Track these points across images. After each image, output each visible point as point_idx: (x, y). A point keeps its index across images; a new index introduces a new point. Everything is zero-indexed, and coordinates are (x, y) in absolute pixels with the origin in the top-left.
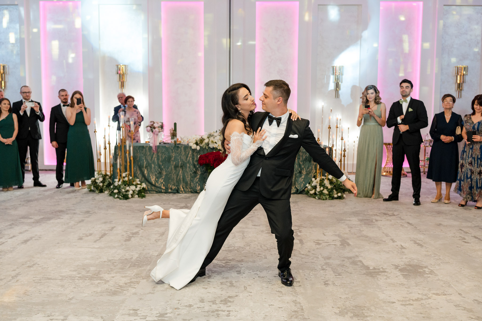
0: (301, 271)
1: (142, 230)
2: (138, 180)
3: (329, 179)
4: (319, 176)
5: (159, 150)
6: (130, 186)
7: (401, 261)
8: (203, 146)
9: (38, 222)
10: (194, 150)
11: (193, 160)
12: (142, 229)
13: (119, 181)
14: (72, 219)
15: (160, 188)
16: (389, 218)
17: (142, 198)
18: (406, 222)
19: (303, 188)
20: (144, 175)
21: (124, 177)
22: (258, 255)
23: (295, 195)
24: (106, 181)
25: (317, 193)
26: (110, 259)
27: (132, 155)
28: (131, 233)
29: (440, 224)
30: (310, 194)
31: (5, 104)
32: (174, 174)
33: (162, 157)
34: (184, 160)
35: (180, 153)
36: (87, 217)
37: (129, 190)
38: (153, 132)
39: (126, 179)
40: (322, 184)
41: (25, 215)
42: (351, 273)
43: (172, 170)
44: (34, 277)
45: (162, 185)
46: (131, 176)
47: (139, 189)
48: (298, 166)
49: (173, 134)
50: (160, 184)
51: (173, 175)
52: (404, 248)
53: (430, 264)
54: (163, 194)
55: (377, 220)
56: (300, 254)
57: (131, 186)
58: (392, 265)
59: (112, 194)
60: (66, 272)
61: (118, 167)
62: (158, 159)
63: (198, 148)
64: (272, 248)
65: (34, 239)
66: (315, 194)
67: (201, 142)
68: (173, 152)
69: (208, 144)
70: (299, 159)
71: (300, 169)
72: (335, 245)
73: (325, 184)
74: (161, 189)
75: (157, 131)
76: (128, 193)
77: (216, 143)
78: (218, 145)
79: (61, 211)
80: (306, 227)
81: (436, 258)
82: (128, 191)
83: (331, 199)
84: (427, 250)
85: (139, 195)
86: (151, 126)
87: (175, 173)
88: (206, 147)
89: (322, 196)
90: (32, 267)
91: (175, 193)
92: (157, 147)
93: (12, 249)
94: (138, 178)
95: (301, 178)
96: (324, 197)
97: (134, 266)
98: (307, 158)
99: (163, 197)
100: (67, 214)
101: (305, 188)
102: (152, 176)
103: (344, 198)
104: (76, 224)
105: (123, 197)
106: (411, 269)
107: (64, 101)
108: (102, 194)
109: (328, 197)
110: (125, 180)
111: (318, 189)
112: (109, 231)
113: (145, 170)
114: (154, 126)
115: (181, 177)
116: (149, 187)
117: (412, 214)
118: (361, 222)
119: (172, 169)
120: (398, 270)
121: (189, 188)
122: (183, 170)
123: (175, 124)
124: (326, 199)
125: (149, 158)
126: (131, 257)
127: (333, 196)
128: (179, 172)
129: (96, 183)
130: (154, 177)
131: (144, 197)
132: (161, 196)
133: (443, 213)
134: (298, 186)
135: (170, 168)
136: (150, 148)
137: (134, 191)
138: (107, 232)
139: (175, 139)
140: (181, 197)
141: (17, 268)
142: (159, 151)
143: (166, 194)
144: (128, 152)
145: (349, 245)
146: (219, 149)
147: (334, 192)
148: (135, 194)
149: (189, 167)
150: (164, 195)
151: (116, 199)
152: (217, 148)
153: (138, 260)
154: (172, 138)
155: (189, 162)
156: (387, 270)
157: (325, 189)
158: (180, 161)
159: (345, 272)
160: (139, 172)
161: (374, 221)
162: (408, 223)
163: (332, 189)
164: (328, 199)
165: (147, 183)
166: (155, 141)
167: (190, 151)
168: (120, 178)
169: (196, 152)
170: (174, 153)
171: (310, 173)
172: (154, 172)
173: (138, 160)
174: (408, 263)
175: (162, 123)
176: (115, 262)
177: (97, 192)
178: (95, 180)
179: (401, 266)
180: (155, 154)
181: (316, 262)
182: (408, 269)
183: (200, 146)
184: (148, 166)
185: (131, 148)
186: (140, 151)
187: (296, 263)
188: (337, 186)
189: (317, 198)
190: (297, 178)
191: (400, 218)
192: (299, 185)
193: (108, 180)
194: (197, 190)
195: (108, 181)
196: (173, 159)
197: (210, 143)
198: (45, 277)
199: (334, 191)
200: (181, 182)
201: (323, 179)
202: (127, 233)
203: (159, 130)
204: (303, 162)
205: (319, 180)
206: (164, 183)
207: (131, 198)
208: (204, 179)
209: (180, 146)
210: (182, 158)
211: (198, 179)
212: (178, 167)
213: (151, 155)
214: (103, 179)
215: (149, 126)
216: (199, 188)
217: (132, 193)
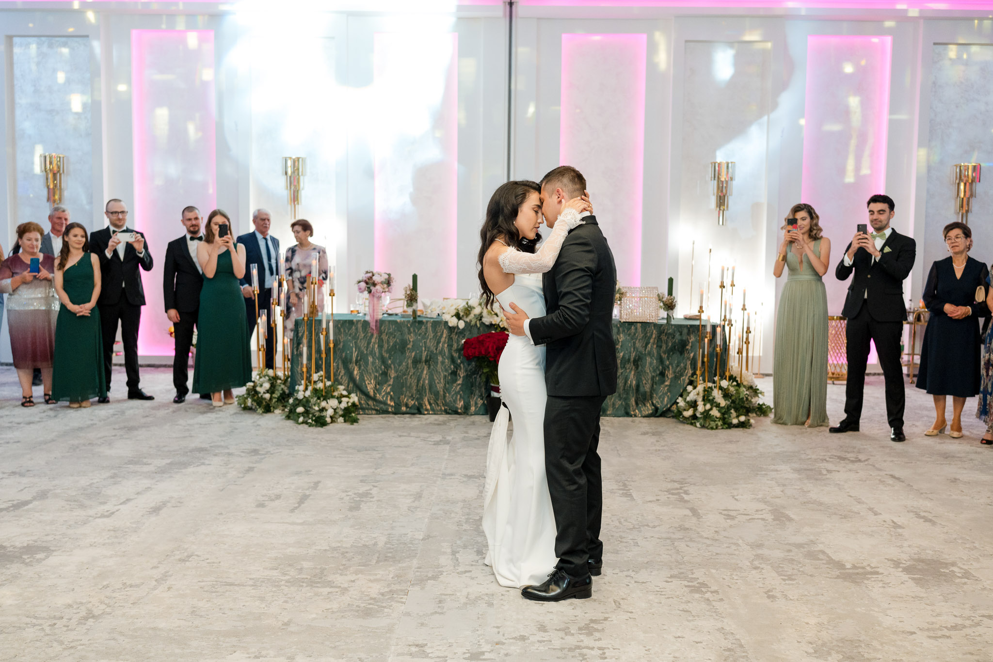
0: (714, 571)
1: (375, 488)
2: (341, 387)
3: (721, 388)
4: (702, 382)
5: (382, 328)
6: (328, 401)
7: (902, 552)
8: (471, 321)
9: (162, 471)
10: (452, 329)
11: (451, 349)
12: (374, 486)
13: (306, 389)
14: (228, 466)
15: (385, 403)
16: (851, 466)
17: (353, 424)
18: (886, 474)
19: (667, 405)
20: (352, 379)
21: (315, 382)
22: (620, 539)
23: (651, 418)
24: (278, 390)
25: (698, 415)
26: (334, 545)
27: (331, 338)
28: (355, 494)
29: (956, 479)
30: (683, 416)
31: (76, 236)
32: (411, 376)
33: (388, 342)
34: (433, 348)
35: (425, 334)
36: (257, 462)
37: (326, 408)
38: (372, 292)
39: (320, 385)
40: (707, 397)
41: (135, 458)
42: (811, 576)
43: (408, 368)
44: (199, 581)
45: (389, 398)
46: (329, 380)
47: (346, 406)
48: (658, 361)
49: (411, 297)
50: (383, 396)
51: (411, 377)
52: (900, 527)
53: (959, 558)
54: (391, 415)
55: (829, 471)
56: (701, 537)
57: (329, 399)
58: (886, 561)
59: (290, 415)
60: (258, 571)
61: (305, 361)
62: (381, 347)
63: (462, 324)
64: (644, 526)
65: (169, 505)
66: (694, 417)
67: (467, 313)
68: (410, 333)
69: (480, 317)
70: (661, 347)
71: (662, 367)
72: (763, 519)
73: (714, 398)
74: (387, 407)
75: (378, 291)
76: (324, 414)
77: (496, 314)
78: (500, 319)
79: (201, 450)
80: (694, 484)
81: (967, 546)
82: (323, 410)
83: (727, 428)
84: (945, 531)
85: (347, 418)
86: (367, 280)
87: (414, 374)
88: (476, 322)
89: (708, 421)
90: (188, 561)
91: (414, 414)
92: (380, 323)
93: (134, 526)
94: (342, 385)
95: (663, 386)
96: (713, 424)
97: (385, 560)
98: (675, 347)
99: (393, 422)
100: (215, 455)
101: (671, 406)
102: (368, 379)
103: (751, 425)
104: (241, 475)
105: (316, 421)
106: (926, 567)
107: (192, 229)
108: (269, 416)
109: (720, 423)
110: (318, 388)
111: (701, 408)
112: (310, 490)
113: (354, 369)
114: (374, 281)
115: (427, 382)
116: (363, 402)
117: (895, 459)
118: (799, 475)
119: (409, 366)
120: (900, 569)
121: (441, 405)
122: (429, 368)
123: (415, 278)
124: (717, 428)
125: (363, 344)
126: (373, 542)
127: (730, 421)
128: (422, 372)
129: (257, 393)
130: (372, 381)
131: (354, 421)
132: (387, 419)
133: (953, 457)
134: (657, 402)
135: (404, 364)
136: (366, 323)
137: (335, 410)
138: (307, 493)
139: (414, 307)
140: (428, 421)
141: (159, 563)
142: (383, 331)
143: (399, 416)
144: (323, 333)
145: (790, 519)
146: (502, 327)
147: (731, 413)
148: (337, 416)
149: (443, 363)
150: (394, 417)
151: (302, 425)
152: (499, 325)
153: (390, 548)
154: (409, 305)
155: (441, 352)
156: (880, 570)
157: (714, 408)
158: (425, 350)
159: (801, 573)
160: (343, 372)
161: (825, 472)
162: (892, 476)
163: (728, 408)
164: (720, 428)
165: (358, 393)
166: (375, 311)
167: (445, 331)
168: (308, 384)
169: (456, 334)
170: (412, 335)
171: (682, 375)
172: (373, 371)
173: (341, 347)
174: (916, 557)
175: (389, 275)
176: (347, 552)
177: (260, 411)
178: (254, 387)
179: (904, 562)
180: (375, 336)
181: (737, 552)
182: (920, 567)
183: (464, 321)
184: (360, 360)
185: (331, 324)
186: (345, 331)
187: (699, 555)
188: (737, 402)
189: (698, 425)
190: (656, 385)
191: (874, 466)
192: (659, 398)
193: (281, 387)
194: (457, 408)
195: (280, 389)
196: (410, 346)
197: (485, 314)
198: (220, 580)
199: (732, 411)
200: (425, 392)
201: (711, 388)
202: (348, 494)
203: (384, 289)
204: (669, 354)
205: (703, 389)
206: (392, 393)
207: (331, 423)
208: (472, 386)
209: (424, 320)
210: (428, 344)
211: (460, 386)
212: (420, 362)
213: (367, 337)
214: (271, 386)
215: (362, 281)
216: (460, 404)
217: (333, 413)
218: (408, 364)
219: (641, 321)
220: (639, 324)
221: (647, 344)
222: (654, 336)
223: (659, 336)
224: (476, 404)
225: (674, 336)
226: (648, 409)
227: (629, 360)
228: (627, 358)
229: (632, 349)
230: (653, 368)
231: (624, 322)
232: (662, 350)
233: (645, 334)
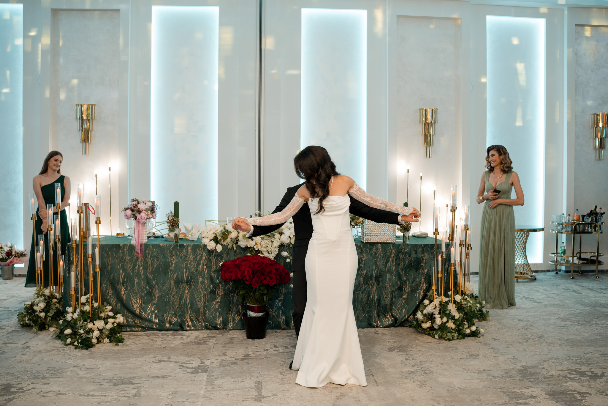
2: (109, 308)
3: (455, 302)
4: (437, 296)
5: (147, 252)
6: (95, 322)
8: (228, 245)
10: (211, 252)
11: (210, 270)
13: (74, 311)
15: (150, 321)
17: (117, 345)
19: (405, 316)
20: (119, 298)
21: (83, 304)
23: (392, 329)
24: (52, 309)
25: (436, 327)
27: (98, 262)
30: (422, 328)
32: (174, 295)
33: (152, 265)
34: (193, 270)
35: (186, 257)
37: (93, 329)
38: (137, 219)
39: (87, 308)
40: (443, 311)
43: (170, 287)
45: (154, 316)
46: (96, 301)
47: (112, 326)
48: (397, 277)
49: (173, 223)
50: (149, 314)
51: (173, 297)
54: (156, 332)
57: (96, 320)
59: (60, 336)
61: (73, 285)
62: (145, 269)
63: (219, 248)
66: (432, 328)
67: (224, 237)
68: (172, 256)
69: (236, 240)
70: (399, 264)
71: (400, 283)
73: (449, 312)
74: (152, 324)
75: (143, 218)
76: (90, 335)
82: (91, 331)
83: (461, 338)
85: (112, 339)
86: (133, 208)
87: (176, 293)
88: (233, 245)
89: (445, 333)
91: (177, 330)
92: (145, 247)
94: (110, 305)
95: (401, 299)
96: (449, 335)
98: (411, 264)
99: (156, 341)
101: (409, 317)
102: (134, 298)
103: (481, 335)
105: (81, 343)
108: (43, 333)
109: (455, 334)
110: (85, 311)
111: (438, 321)
113: (121, 289)
114: (139, 209)
115: (188, 300)
116: (130, 321)
119: (172, 286)
121: (202, 322)
122: (190, 288)
123: (176, 205)
124: (453, 339)
125: (129, 267)
127: (464, 332)
128: (184, 291)
129: (34, 311)
130: (138, 300)
131: (120, 341)
132: (151, 337)
134: (396, 313)
135: (167, 284)
136: (132, 247)
137: (101, 331)
139: (177, 232)
140: (189, 340)
142: (147, 254)
143: (161, 332)
144: (90, 259)
148: (104, 336)
149: (203, 283)
150: (158, 335)
151: (69, 346)
152: (253, 248)
154: (171, 230)
155: (201, 273)
157: (450, 321)
158: (186, 271)
160: (111, 293)
163: (461, 320)
164: (456, 338)
165: (125, 312)
166: (140, 236)
167: (204, 253)
168: (77, 306)
169: (215, 256)
170: (174, 257)
171: (417, 289)
172: (138, 291)
175: (153, 203)
177: (34, 329)
178: (32, 305)
180: (140, 259)
183: (222, 245)
184: (127, 281)
185: (97, 251)
186: (112, 255)
188: (469, 314)
189: (436, 336)
190: (395, 298)
192: (398, 310)
193: (56, 305)
194: (217, 324)
195: (54, 308)
196: (172, 268)
197: (240, 238)
199: (465, 323)
200: (187, 310)
201: (446, 302)
203: (148, 215)
204: (406, 271)
205: (439, 303)
206: (156, 311)
207: (98, 343)
208: (230, 304)
209: (185, 244)
210: (189, 266)
211: (218, 304)
212: (182, 282)
213: (132, 260)
214: (47, 305)
215: (129, 209)
216: (219, 320)
217: (99, 335)
218: (170, 284)
219: (381, 242)
220: (379, 244)
221: (387, 262)
222: (393, 255)
223: (397, 255)
224: (234, 320)
225: (410, 254)
226: (389, 320)
227: (371, 276)
228: (370, 275)
229: (374, 267)
230: (392, 283)
231: (366, 243)
232: (400, 267)
233: (385, 254)
